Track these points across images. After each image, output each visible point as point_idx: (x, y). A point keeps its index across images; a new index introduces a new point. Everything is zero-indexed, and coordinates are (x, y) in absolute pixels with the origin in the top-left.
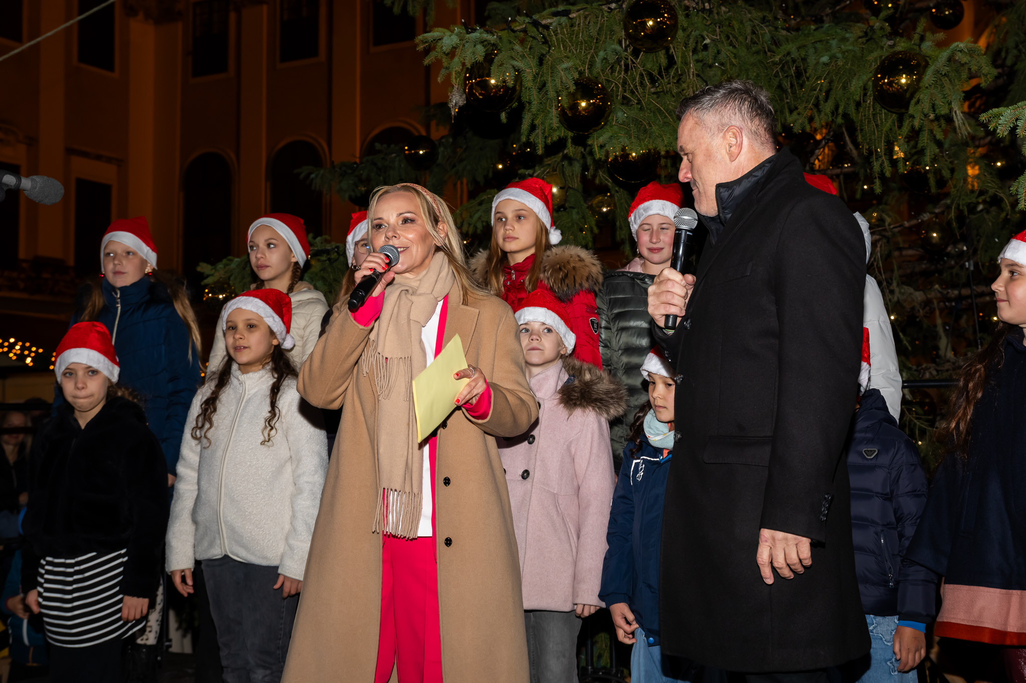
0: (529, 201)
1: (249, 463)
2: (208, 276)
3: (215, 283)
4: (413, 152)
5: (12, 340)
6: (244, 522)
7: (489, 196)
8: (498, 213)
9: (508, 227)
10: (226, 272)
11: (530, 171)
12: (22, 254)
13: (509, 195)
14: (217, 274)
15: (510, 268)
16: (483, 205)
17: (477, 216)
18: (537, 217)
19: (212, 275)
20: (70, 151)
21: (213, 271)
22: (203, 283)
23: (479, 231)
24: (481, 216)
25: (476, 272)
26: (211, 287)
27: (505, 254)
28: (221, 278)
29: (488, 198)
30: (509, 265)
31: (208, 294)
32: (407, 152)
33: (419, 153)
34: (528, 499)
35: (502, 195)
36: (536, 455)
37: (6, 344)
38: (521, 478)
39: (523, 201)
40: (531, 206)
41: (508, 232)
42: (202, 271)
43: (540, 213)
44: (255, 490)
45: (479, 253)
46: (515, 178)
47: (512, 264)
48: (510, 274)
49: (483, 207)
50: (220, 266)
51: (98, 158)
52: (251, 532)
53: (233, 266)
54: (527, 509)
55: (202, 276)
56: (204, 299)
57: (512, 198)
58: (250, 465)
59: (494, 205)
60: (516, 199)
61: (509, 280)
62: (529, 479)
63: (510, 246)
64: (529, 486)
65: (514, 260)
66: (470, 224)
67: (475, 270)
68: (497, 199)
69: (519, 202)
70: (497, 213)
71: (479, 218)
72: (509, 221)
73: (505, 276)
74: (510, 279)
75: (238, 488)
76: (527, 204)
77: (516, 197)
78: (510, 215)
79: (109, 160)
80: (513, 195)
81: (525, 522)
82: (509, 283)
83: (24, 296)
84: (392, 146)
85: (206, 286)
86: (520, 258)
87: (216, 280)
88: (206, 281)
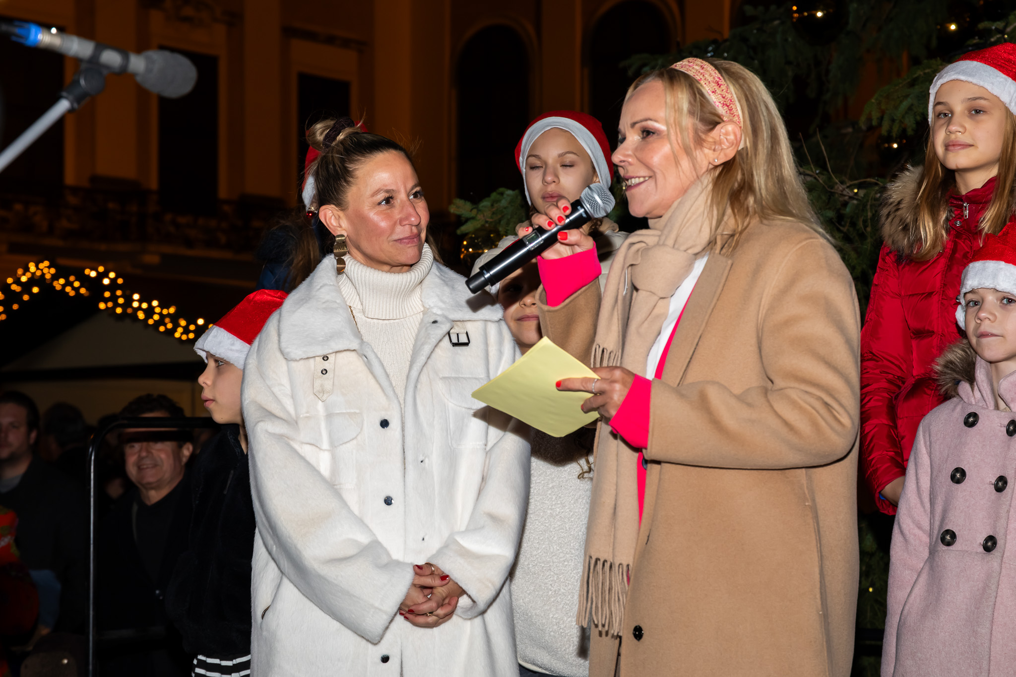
0: (993, 84)
1: (549, 512)
2: (467, 220)
3: (477, 231)
4: (806, 14)
5: (201, 322)
6: (546, 608)
7: (927, 71)
8: (939, 103)
9: (953, 128)
10: (493, 213)
11: (999, 25)
12: (223, 192)
13: (959, 73)
14: (480, 217)
15: (961, 198)
16: (916, 87)
17: (905, 104)
18: (1007, 110)
19: (473, 218)
20: (289, 32)
21: (475, 211)
22: (459, 232)
23: (910, 132)
24: (912, 105)
25: (901, 206)
26: (471, 237)
27: (951, 175)
28: (487, 222)
29: (925, 74)
30: (958, 192)
31: (467, 248)
32: (796, 15)
33: (815, 15)
34: (993, 587)
35: (947, 73)
36: (1008, 511)
37: (192, 327)
38: (981, 549)
39: (981, 83)
40: (996, 91)
41: (953, 137)
42: (458, 212)
43: (1013, 104)
44: (561, 555)
45: (908, 173)
46: (973, 38)
47: (964, 192)
48: (961, 207)
49: (917, 89)
50: (485, 203)
51: (330, 40)
52: (557, 624)
53: (504, 203)
54: (991, 603)
55: (460, 221)
56: (462, 256)
57: (962, 78)
58: (551, 515)
59: (933, 91)
60: (970, 79)
61: (959, 219)
62: (996, 552)
63: (958, 160)
64: (996, 565)
65: (966, 185)
66: (893, 121)
67: (899, 203)
68: (938, 79)
69: (975, 85)
70: (937, 104)
71: (910, 108)
72: (957, 118)
73: (951, 211)
74: (960, 216)
75: (535, 553)
76: (989, 87)
77: (970, 75)
78: (959, 108)
79: (346, 43)
80: (964, 72)
81: (988, 625)
82: (958, 224)
83: (227, 255)
84: (773, 7)
85: (464, 236)
86: (976, 181)
87: (479, 226)
88: (465, 229)
